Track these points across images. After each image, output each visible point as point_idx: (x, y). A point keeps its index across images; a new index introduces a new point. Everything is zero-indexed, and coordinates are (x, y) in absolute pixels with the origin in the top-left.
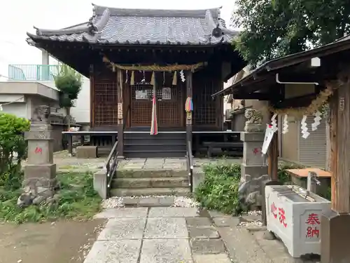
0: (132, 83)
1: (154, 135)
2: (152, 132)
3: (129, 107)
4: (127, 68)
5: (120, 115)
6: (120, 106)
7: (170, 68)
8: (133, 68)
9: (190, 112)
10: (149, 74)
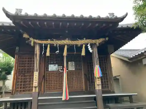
0: (48, 54)
1: (66, 100)
2: (63, 98)
3: (44, 76)
4: (44, 42)
5: (35, 83)
6: (36, 74)
7: (79, 42)
8: (49, 42)
9: (98, 78)
10: (62, 48)
